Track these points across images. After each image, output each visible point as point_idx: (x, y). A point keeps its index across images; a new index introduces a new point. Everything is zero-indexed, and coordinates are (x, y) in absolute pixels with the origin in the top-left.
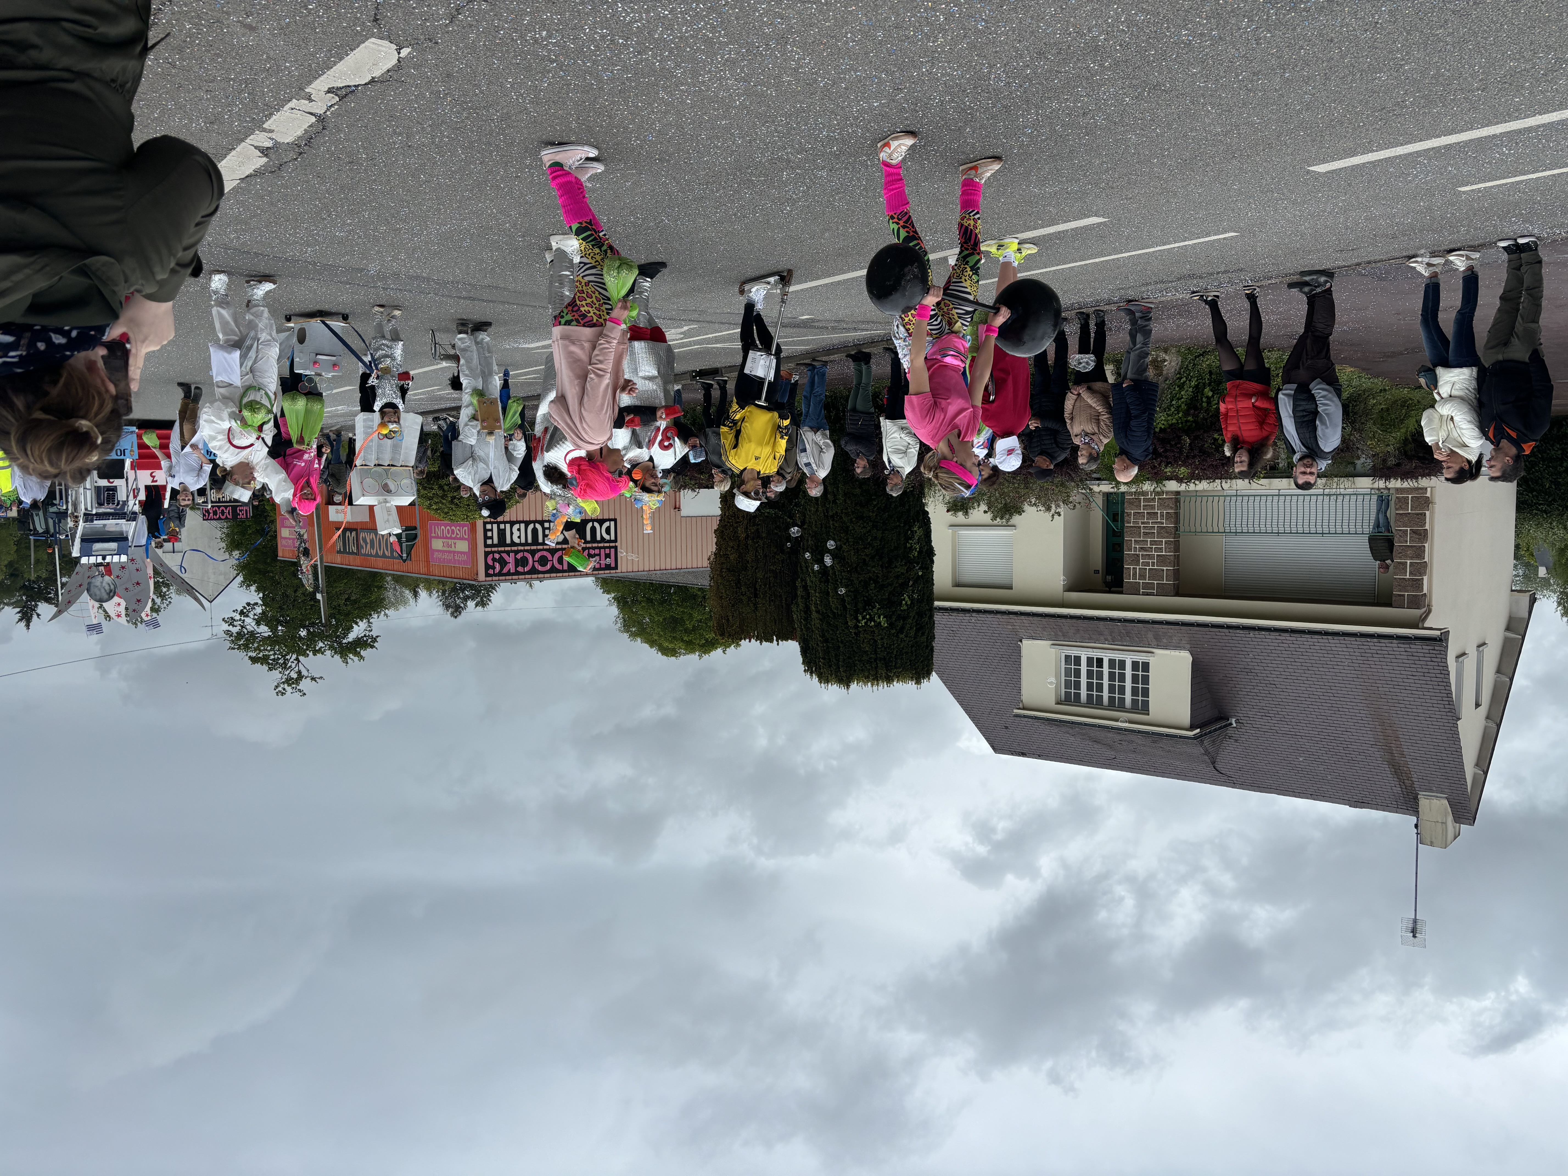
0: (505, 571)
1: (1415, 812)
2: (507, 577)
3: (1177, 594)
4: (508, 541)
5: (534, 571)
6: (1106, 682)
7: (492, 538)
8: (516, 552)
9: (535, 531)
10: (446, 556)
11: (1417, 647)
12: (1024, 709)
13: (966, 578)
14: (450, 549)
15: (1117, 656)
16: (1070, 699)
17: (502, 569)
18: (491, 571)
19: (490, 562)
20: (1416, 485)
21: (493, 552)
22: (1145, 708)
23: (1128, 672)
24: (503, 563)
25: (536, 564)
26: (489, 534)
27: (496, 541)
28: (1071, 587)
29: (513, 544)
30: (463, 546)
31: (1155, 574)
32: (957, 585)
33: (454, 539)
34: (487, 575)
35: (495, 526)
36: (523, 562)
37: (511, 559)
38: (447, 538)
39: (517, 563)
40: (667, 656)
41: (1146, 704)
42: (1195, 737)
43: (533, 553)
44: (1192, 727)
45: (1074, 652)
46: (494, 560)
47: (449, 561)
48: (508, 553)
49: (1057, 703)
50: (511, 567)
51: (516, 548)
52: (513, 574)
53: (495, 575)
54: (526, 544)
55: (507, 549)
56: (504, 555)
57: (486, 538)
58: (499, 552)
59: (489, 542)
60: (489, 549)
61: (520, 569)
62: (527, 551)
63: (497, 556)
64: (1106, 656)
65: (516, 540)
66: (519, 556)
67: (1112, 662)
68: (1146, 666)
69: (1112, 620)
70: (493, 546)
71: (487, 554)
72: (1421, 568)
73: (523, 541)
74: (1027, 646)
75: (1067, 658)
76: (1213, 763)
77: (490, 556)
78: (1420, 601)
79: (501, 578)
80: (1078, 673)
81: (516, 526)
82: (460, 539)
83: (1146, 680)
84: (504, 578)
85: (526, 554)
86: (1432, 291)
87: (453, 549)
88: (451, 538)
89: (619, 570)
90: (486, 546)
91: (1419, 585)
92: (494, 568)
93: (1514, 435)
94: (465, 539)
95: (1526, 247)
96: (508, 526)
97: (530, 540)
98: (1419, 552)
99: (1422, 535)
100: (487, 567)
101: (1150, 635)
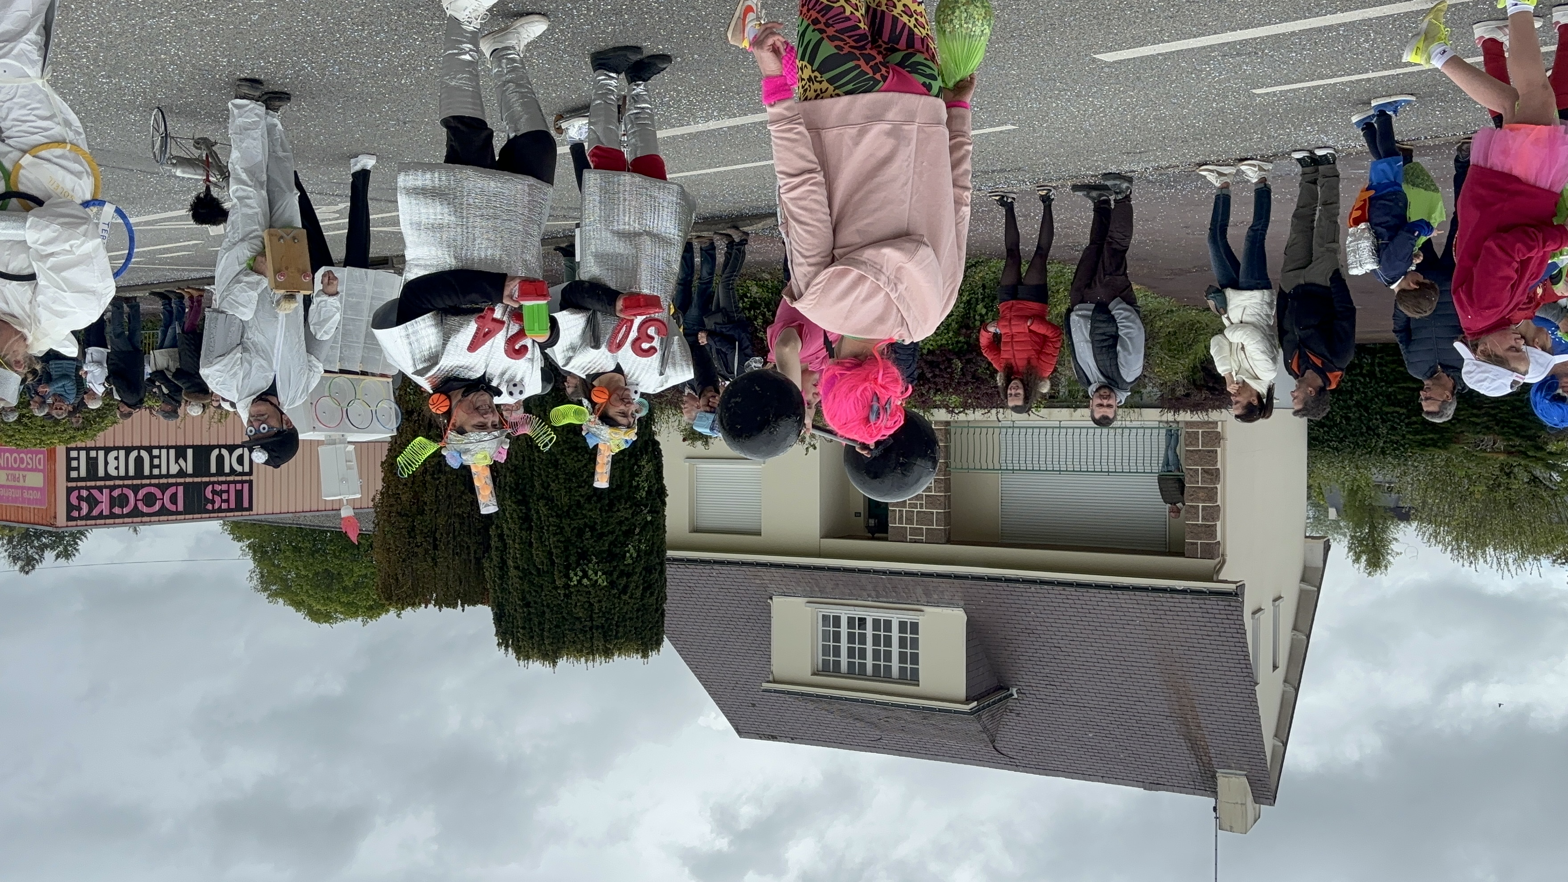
0: (95, 513)
1: (1212, 791)
2: (98, 522)
3: (949, 541)
4: (101, 473)
5: (136, 513)
6: (869, 647)
7: (77, 469)
8: (112, 488)
9: (139, 461)
10: (10, 493)
11: (1212, 601)
12: (775, 682)
13: (705, 523)
14: (17, 484)
15: (882, 615)
16: (829, 668)
17: (91, 510)
18: (75, 514)
19: (74, 502)
20: (1206, 418)
21: (79, 488)
22: (914, 679)
23: (895, 634)
24: (93, 502)
25: (140, 505)
26: (74, 464)
27: (83, 473)
28: (830, 533)
29: (108, 477)
30: (36, 480)
31: (924, 518)
32: (695, 530)
33: (24, 470)
34: (69, 518)
35: (83, 454)
36: (123, 501)
37: (104, 498)
38: (12, 468)
39: (113, 502)
40: (318, 621)
41: (915, 673)
42: (972, 712)
43: (136, 489)
44: (968, 700)
45: (832, 611)
46: (80, 498)
47: (15, 500)
48: (100, 489)
49: (814, 674)
50: (104, 507)
51: (111, 483)
52: (107, 517)
53: (80, 518)
54: (127, 477)
55: (99, 483)
56: (95, 492)
57: (69, 469)
58: (87, 488)
59: (74, 474)
60: (74, 484)
61: (117, 510)
62: (128, 486)
63: (84, 493)
64: (870, 615)
65: (112, 472)
66: (116, 493)
67: (876, 622)
68: (915, 627)
69: (876, 572)
70: (79, 479)
71: (69, 491)
72: (1213, 513)
73: (122, 473)
74: (779, 604)
75: (825, 618)
76: (993, 742)
77: (75, 494)
78: (1212, 551)
79: (89, 522)
80: (837, 637)
81: (113, 454)
82: (31, 470)
83: (915, 643)
84: (93, 522)
85: (126, 491)
86: (1223, 203)
87: (21, 484)
88: (19, 469)
89: (254, 512)
90: (69, 479)
91: (1211, 531)
92: (79, 509)
93: (1318, 363)
94: (40, 471)
95: (1324, 160)
96: (101, 454)
97: (132, 472)
98: (1211, 494)
99: (1214, 475)
100: (70, 507)
101: (919, 590)
